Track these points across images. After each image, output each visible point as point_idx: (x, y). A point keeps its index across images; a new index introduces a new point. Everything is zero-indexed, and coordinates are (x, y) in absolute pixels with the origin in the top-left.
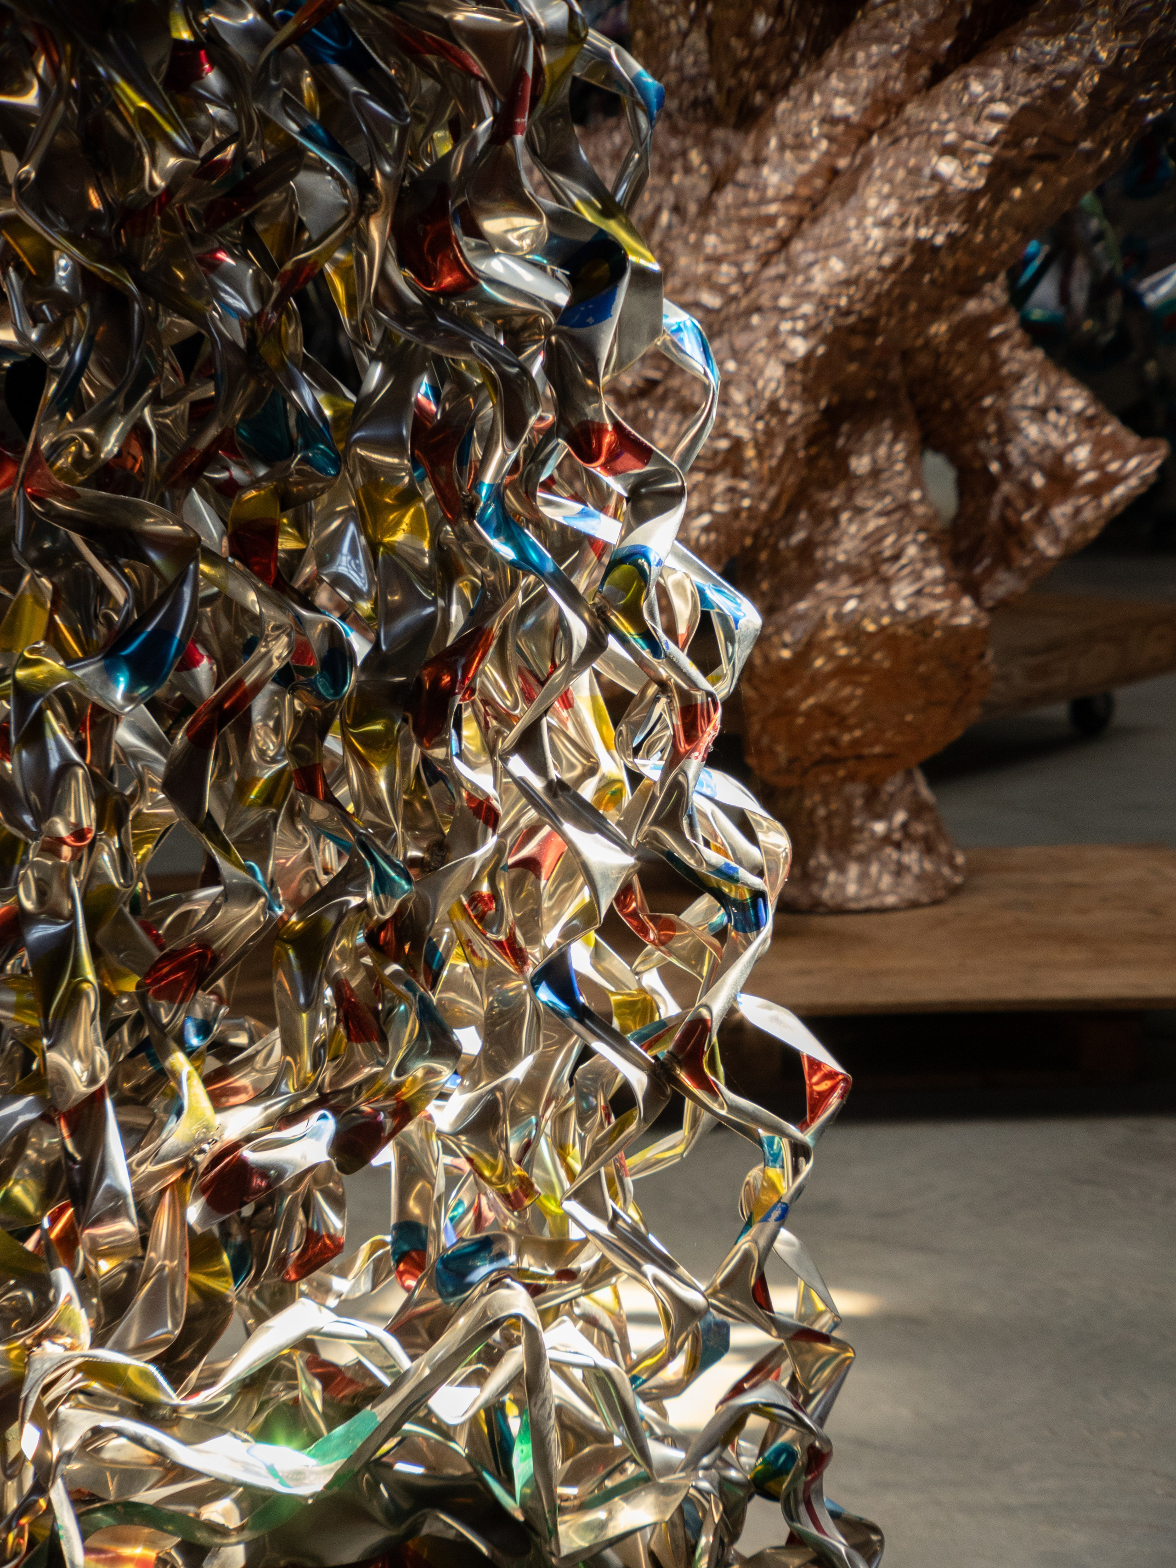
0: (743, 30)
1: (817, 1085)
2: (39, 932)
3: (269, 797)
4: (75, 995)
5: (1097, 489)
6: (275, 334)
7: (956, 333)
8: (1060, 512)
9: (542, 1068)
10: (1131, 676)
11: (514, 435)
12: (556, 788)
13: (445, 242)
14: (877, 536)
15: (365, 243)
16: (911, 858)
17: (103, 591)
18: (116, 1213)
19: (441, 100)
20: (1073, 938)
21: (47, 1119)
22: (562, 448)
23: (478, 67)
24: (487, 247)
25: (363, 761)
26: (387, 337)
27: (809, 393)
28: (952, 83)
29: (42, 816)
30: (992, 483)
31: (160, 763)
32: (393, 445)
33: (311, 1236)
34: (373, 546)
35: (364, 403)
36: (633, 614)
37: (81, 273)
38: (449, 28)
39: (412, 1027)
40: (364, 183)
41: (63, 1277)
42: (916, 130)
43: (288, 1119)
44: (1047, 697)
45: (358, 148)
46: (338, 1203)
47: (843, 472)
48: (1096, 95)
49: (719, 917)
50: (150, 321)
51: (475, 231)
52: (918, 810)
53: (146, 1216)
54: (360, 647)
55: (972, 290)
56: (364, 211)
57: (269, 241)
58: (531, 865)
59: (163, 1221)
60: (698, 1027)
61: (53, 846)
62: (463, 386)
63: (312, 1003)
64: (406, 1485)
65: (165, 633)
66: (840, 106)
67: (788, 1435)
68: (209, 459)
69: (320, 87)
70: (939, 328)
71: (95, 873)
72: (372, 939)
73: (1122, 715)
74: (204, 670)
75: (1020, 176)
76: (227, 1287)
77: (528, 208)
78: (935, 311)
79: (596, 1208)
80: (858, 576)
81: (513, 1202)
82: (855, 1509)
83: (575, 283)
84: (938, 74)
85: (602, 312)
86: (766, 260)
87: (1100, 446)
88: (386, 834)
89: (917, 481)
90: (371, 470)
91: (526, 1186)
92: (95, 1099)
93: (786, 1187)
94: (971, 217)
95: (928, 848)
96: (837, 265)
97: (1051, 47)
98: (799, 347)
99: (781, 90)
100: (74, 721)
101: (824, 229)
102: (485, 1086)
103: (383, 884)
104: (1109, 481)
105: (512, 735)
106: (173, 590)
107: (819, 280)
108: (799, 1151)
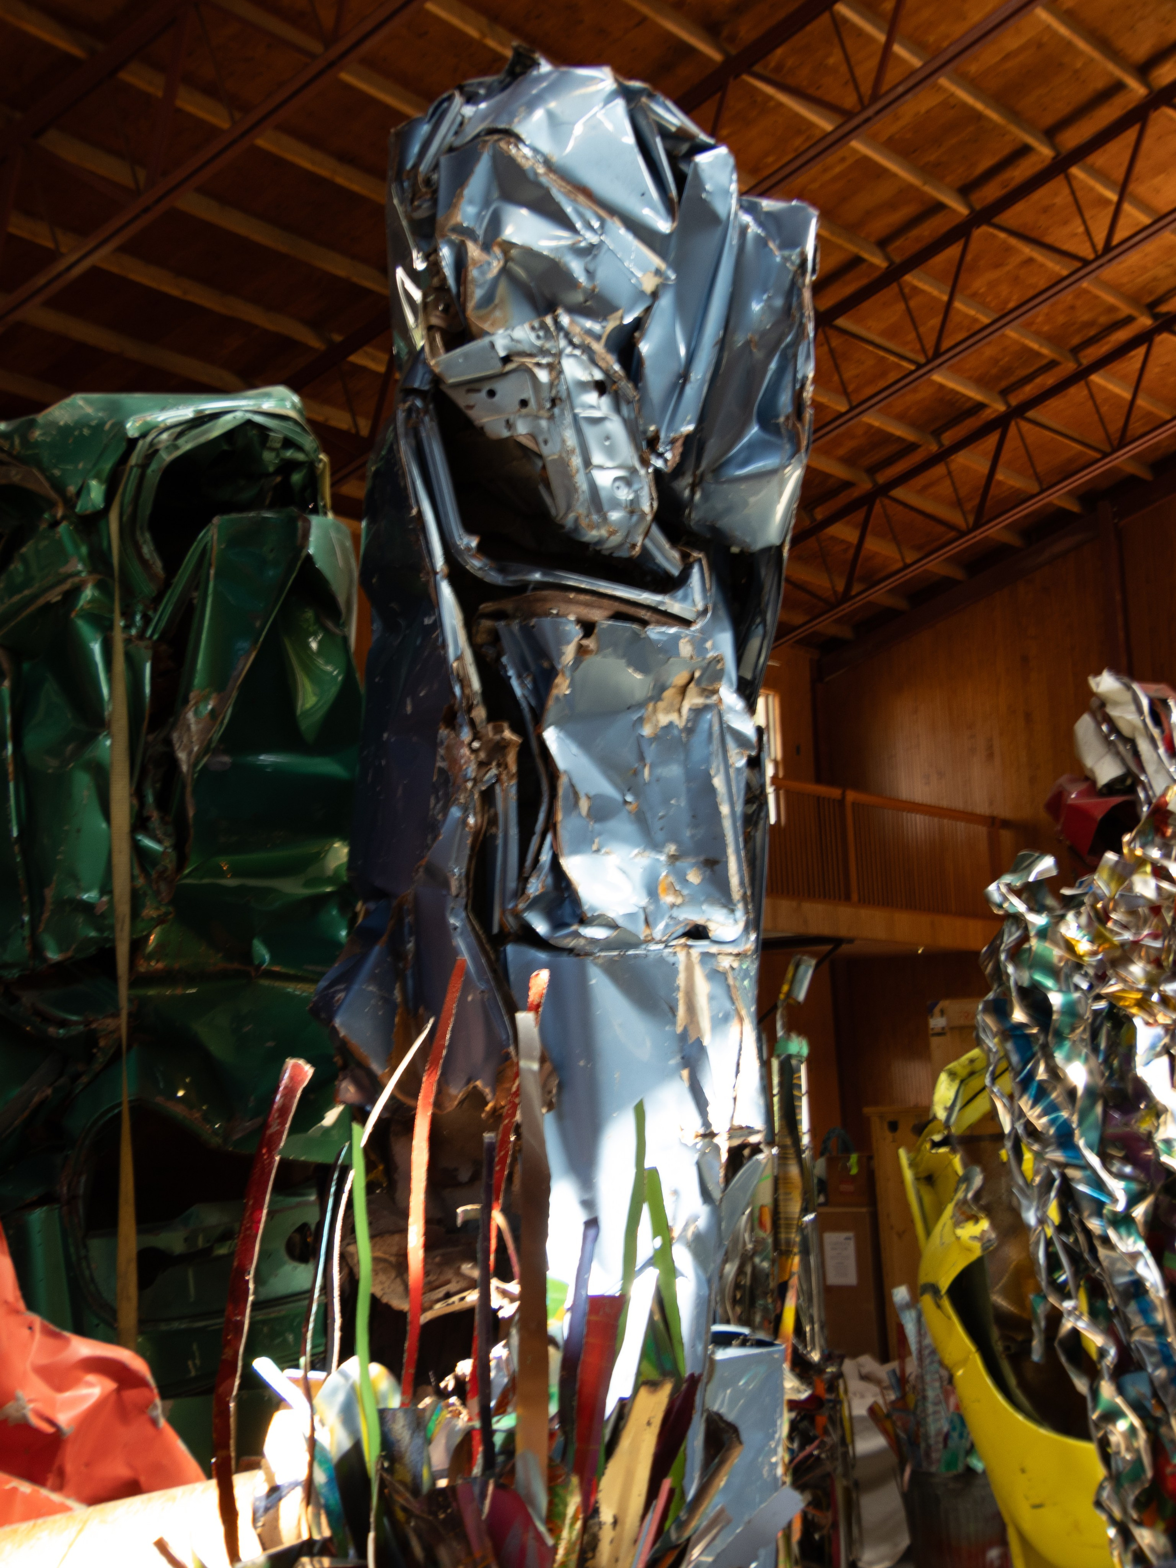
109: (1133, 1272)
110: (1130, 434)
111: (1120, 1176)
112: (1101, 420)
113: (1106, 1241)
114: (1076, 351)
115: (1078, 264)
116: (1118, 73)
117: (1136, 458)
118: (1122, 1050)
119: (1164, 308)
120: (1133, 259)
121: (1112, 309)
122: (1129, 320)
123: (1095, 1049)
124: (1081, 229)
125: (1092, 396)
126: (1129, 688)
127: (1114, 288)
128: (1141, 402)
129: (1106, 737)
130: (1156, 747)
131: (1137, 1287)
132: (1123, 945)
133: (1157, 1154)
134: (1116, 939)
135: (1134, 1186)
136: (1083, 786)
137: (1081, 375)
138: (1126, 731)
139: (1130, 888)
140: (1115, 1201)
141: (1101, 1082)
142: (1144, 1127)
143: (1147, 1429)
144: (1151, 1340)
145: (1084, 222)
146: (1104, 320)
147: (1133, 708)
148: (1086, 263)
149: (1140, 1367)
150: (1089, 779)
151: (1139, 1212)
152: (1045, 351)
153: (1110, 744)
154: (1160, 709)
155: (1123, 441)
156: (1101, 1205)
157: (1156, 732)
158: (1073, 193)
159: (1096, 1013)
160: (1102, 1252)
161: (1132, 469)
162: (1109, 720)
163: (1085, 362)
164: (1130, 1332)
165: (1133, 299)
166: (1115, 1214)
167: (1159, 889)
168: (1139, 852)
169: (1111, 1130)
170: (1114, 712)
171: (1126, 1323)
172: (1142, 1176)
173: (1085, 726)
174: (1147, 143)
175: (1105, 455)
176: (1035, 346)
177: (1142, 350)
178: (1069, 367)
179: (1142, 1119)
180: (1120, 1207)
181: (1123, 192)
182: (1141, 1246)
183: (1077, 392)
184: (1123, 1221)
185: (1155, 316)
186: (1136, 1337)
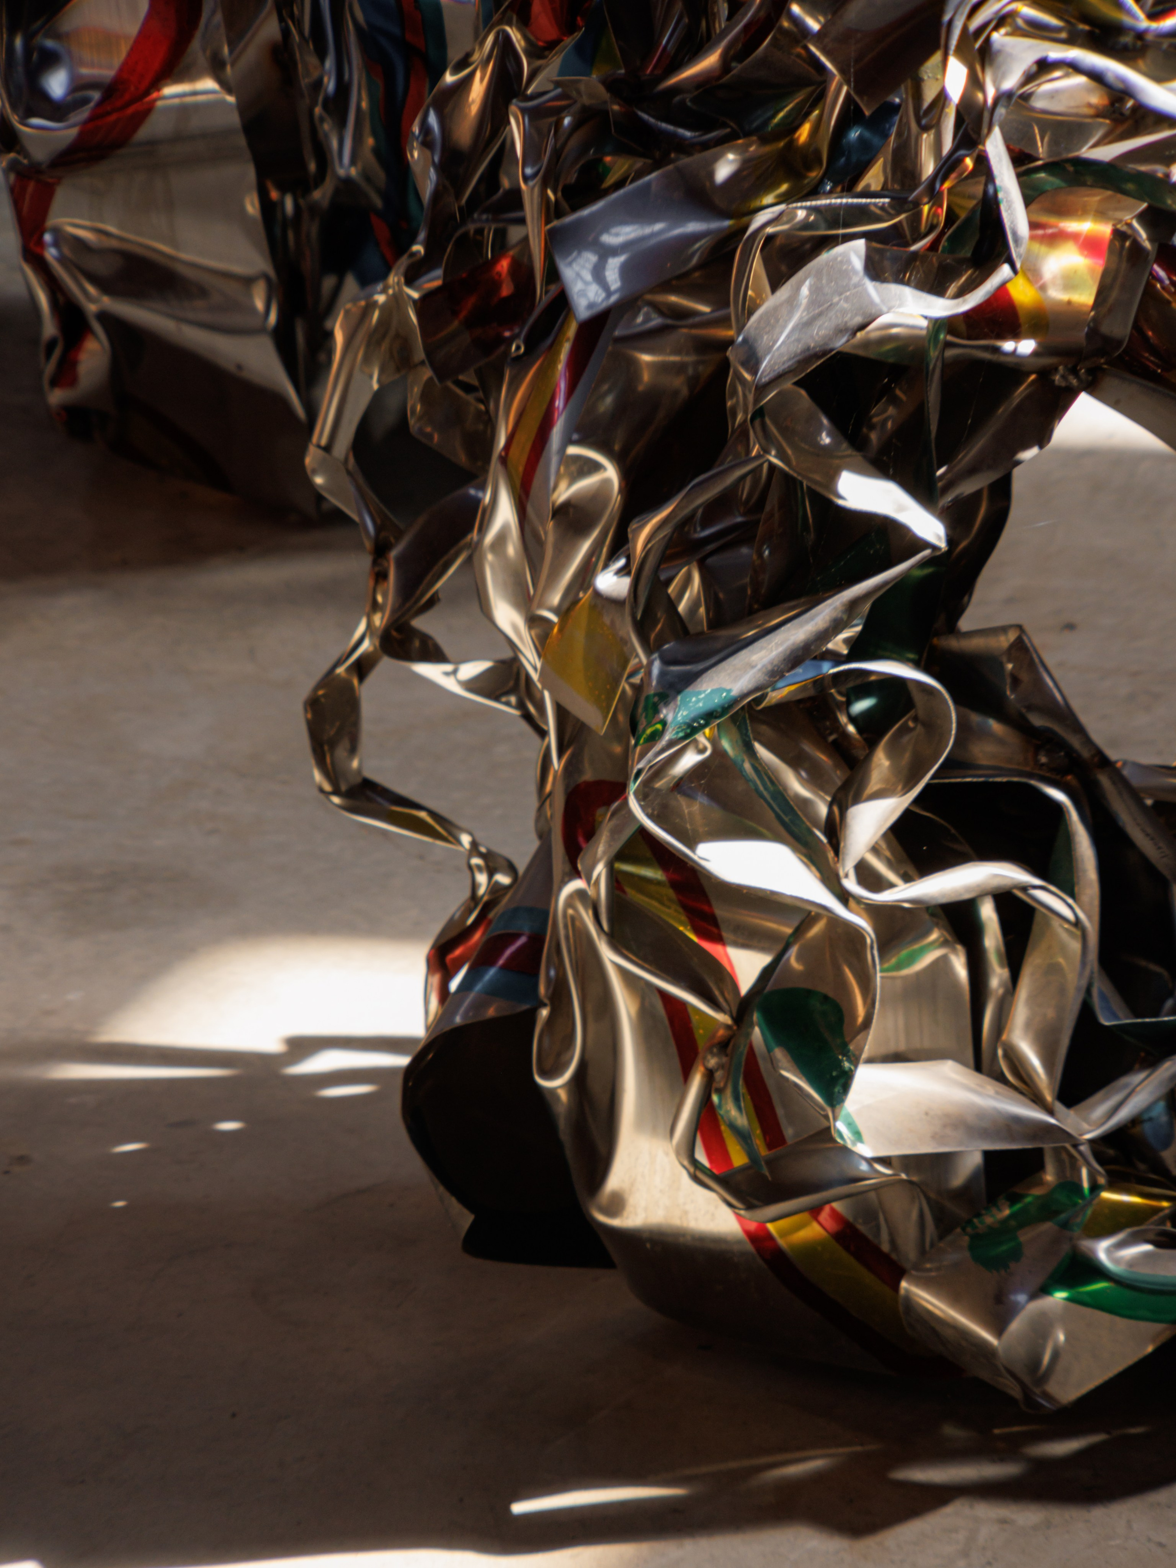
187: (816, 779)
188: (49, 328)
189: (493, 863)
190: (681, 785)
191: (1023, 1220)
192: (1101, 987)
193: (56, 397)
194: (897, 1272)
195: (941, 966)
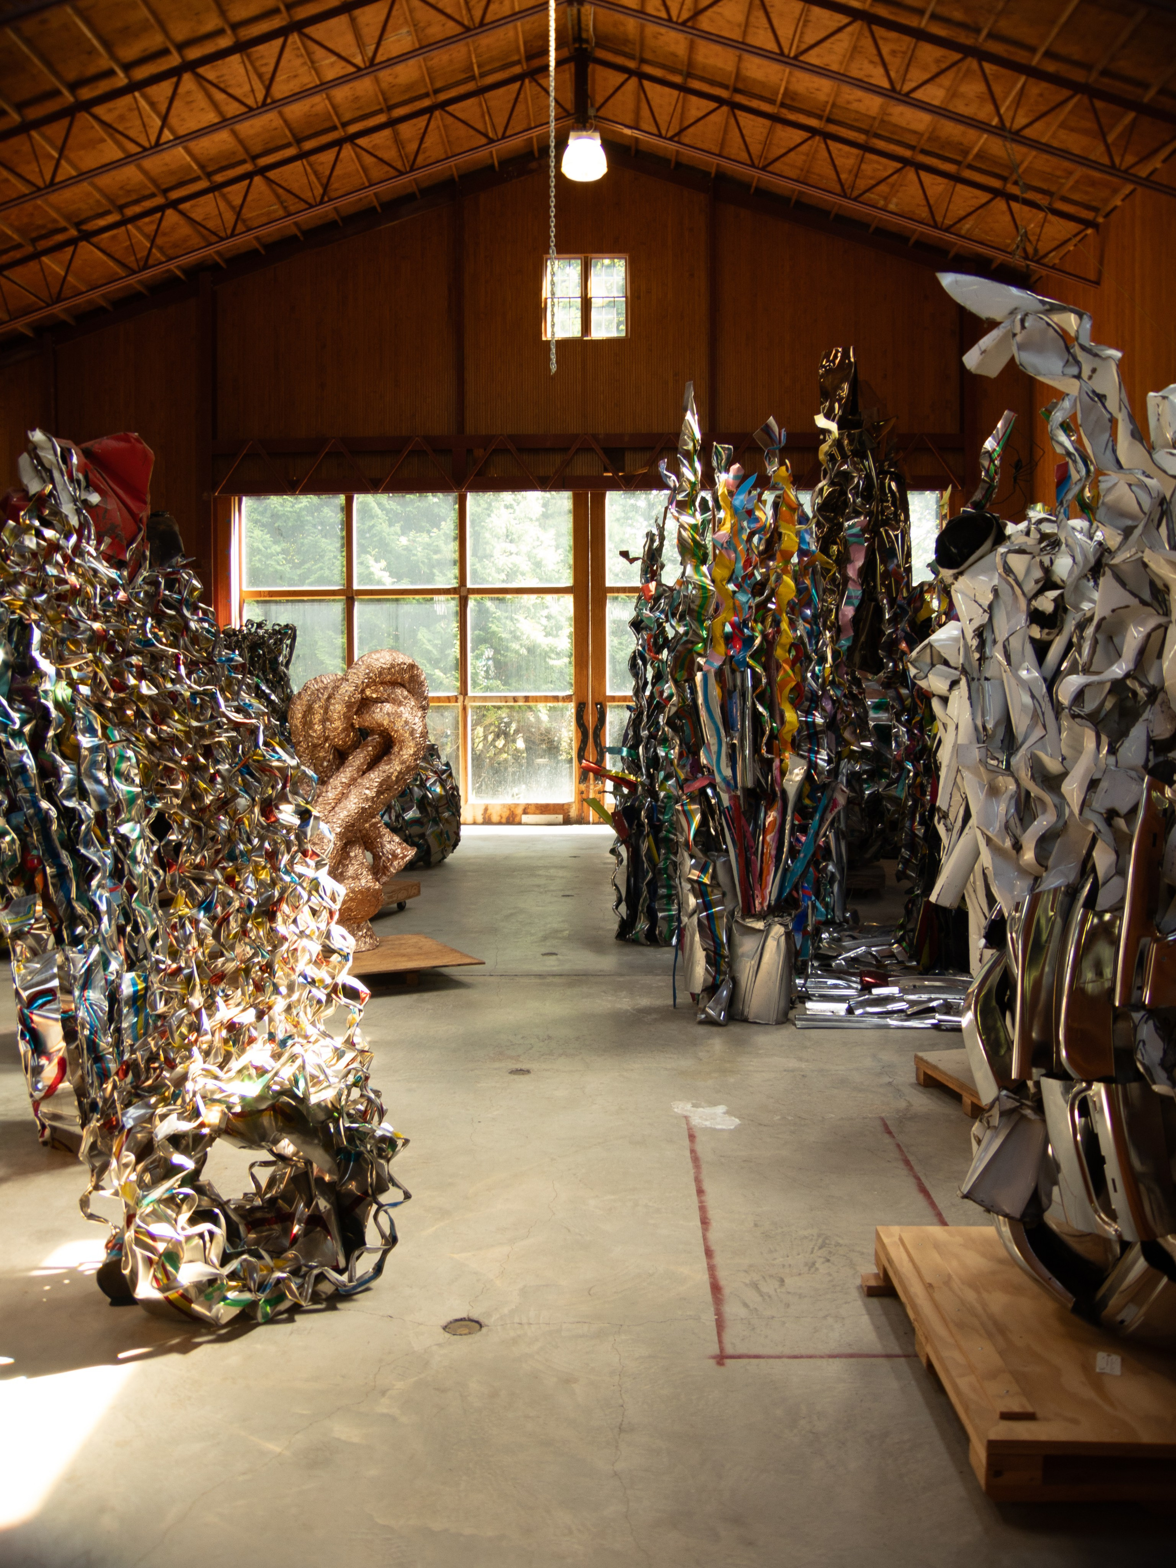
0: (322, 765)
1: (363, 995)
2: (186, 971)
3: (235, 936)
4: (195, 985)
5: (403, 858)
6: (234, 833)
7: (371, 826)
8: (395, 863)
9: (301, 995)
10: (410, 897)
11: (289, 852)
12: (302, 932)
13: (271, 811)
14: (357, 870)
15: (253, 813)
16: (368, 940)
17: (197, 893)
18: (206, 1034)
19: (269, 782)
20: (404, 955)
21: (190, 1013)
22: (300, 854)
23: (278, 774)
24: (280, 812)
25: (257, 928)
26: (258, 833)
27: (341, 840)
28: (367, 775)
29: (186, 945)
30: (380, 857)
31: (211, 932)
32: (261, 856)
33: (250, 1037)
34: (257, 879)
35: (254, 847)
36: (317, 891)
37: (192, 824)
38: (271, 767)
39: (271, 988)
40: (253, 800)
41: (195, 1049)
42: (360, 784)
43: (244, 1010)
44: (392, 902)
45: (252, 792)
46: (255, 1029)
47: (348, 856)
48: (397, 777)
49: (340, 958)
50: (206, 832)
51: (278, 808)
52: (369, 929)
53: (213, 1034)
54: (255, 903)
55: (374, 817)
56: (254, 806)
57: (231, 813)
58: (296, 950)
59: (217, 1035)
60: (336, 985)
61: (188, 952)
62: (276, 843)
63: (248, 984)
64: (275, 1092)
65: (211, 902)
66: (344, 780)
67: (360, 1073)
68: (220, 862)
69: (243, 780)
70: (367, 825)
71: (197, 957)
72: (261, 969)
73: (407, 906)
74: (219, 909)
75: (382, 793)
76: (232, 1049)
77: (290, 803)
78: (366, 821)
79: (315, 1026)
80: (353, 878)
81: (295, 1026)
82: (375, 1088)
83: (301, 819)
84: (364, 773)
85: (308, 824)
86: (330, 812)
87: (402, 849)
88: (263, 944)
89: (365, 857)
90: (256, 862)
91: (298, 1022)
92: (200, 1009)
93: (358, 1019)
94: (373, 802)
95: (371, 937)
96: (345, 813)
97: (387, 767)
98: (338, 830)
99: (331, 777)
100: (191, 922)
101: (342, 805)
102: (288, 1000)
103: (263, 956)
104: (405, 856)
105: (291, 920)
106: (213, 892)
107: (342, 816)
108: (360, 1011)
109: (21, 761)
110: (63, 296)
111: (18, 710)
112: (47, 284)
113: (8, 745)
114: (34, 241)
115: (34, 189)
116: (58, 85)
117: (66, 310)
118: (25, 642)
119: (85, 227)
120: (67, 194)
121: (55, 221)
122: (64, 230)
123: (10, 640)
124: (37, 170)
125: (42, 270)
126: (50, 440)
127: (58, 210)
128: (69, 278)
129: (35, 467)
130: (63, 475)
131: (23, 768)
132: (15, 574)
133: (39, 698)
134: (12, 571)
135: (25, 716)
136: (21, 495)
137: (36, 256)
138: (47, 465)
139: (22, 543)
140: (14, 723)
141: (12, 659)
142: (34, 684)
143: (20, 840)
144: (27, 796)
145: (39, 166)
146: (50, 226)
147: (52, 452)
148: (39, 189)
149: (21, 809)
150: (25, 491)
151: (27, 729)
152: (15, 236)
153: (37, 471)
154: (66, 454)
155: (59, 299)
156: (7, 725)
157: (63, 467)
158: (33, 146)
159: (12, 621)
160: (5, 751)
161: (64, 316)
162: (38, 458)
163: (39, 248)
164: (16, 792)
165: (68, 217)
166: (14, 730)
167: (38, 544)
168: (28, 522)
169: (15, 686)
170: (41, 454)
171: (15, 788)
172: (30, 710)
173: (24, 460)
174: (75, 130)
175: (48, 305)
176: (9, 232)
177: (70, 249)
178: (29, 249)
179: (33, 680)
180: (17, 727)
181: (61, 152)
182: (26, 747)
183: (33, 265)
184: (17, 735)
185: (79, 231)
186: (20, 794)
187: (173, 1210)
188: (39, 1127)
189: (115, 1227)
190: (147, 1215)
191: (214, 1291)
192: (227, 1244)
193: (41, 1140)
194: (191, 1301)
195: (198, 1244)
